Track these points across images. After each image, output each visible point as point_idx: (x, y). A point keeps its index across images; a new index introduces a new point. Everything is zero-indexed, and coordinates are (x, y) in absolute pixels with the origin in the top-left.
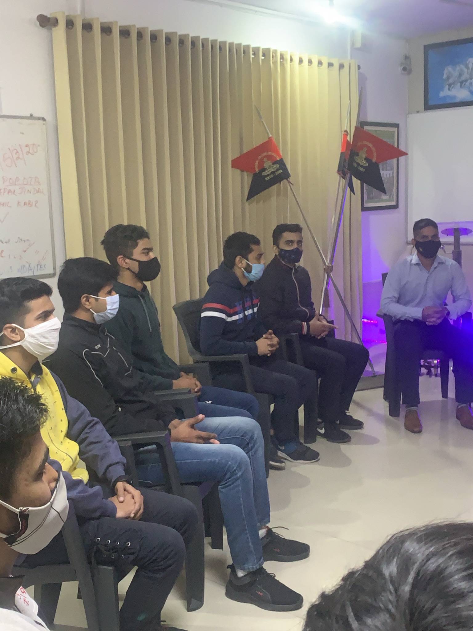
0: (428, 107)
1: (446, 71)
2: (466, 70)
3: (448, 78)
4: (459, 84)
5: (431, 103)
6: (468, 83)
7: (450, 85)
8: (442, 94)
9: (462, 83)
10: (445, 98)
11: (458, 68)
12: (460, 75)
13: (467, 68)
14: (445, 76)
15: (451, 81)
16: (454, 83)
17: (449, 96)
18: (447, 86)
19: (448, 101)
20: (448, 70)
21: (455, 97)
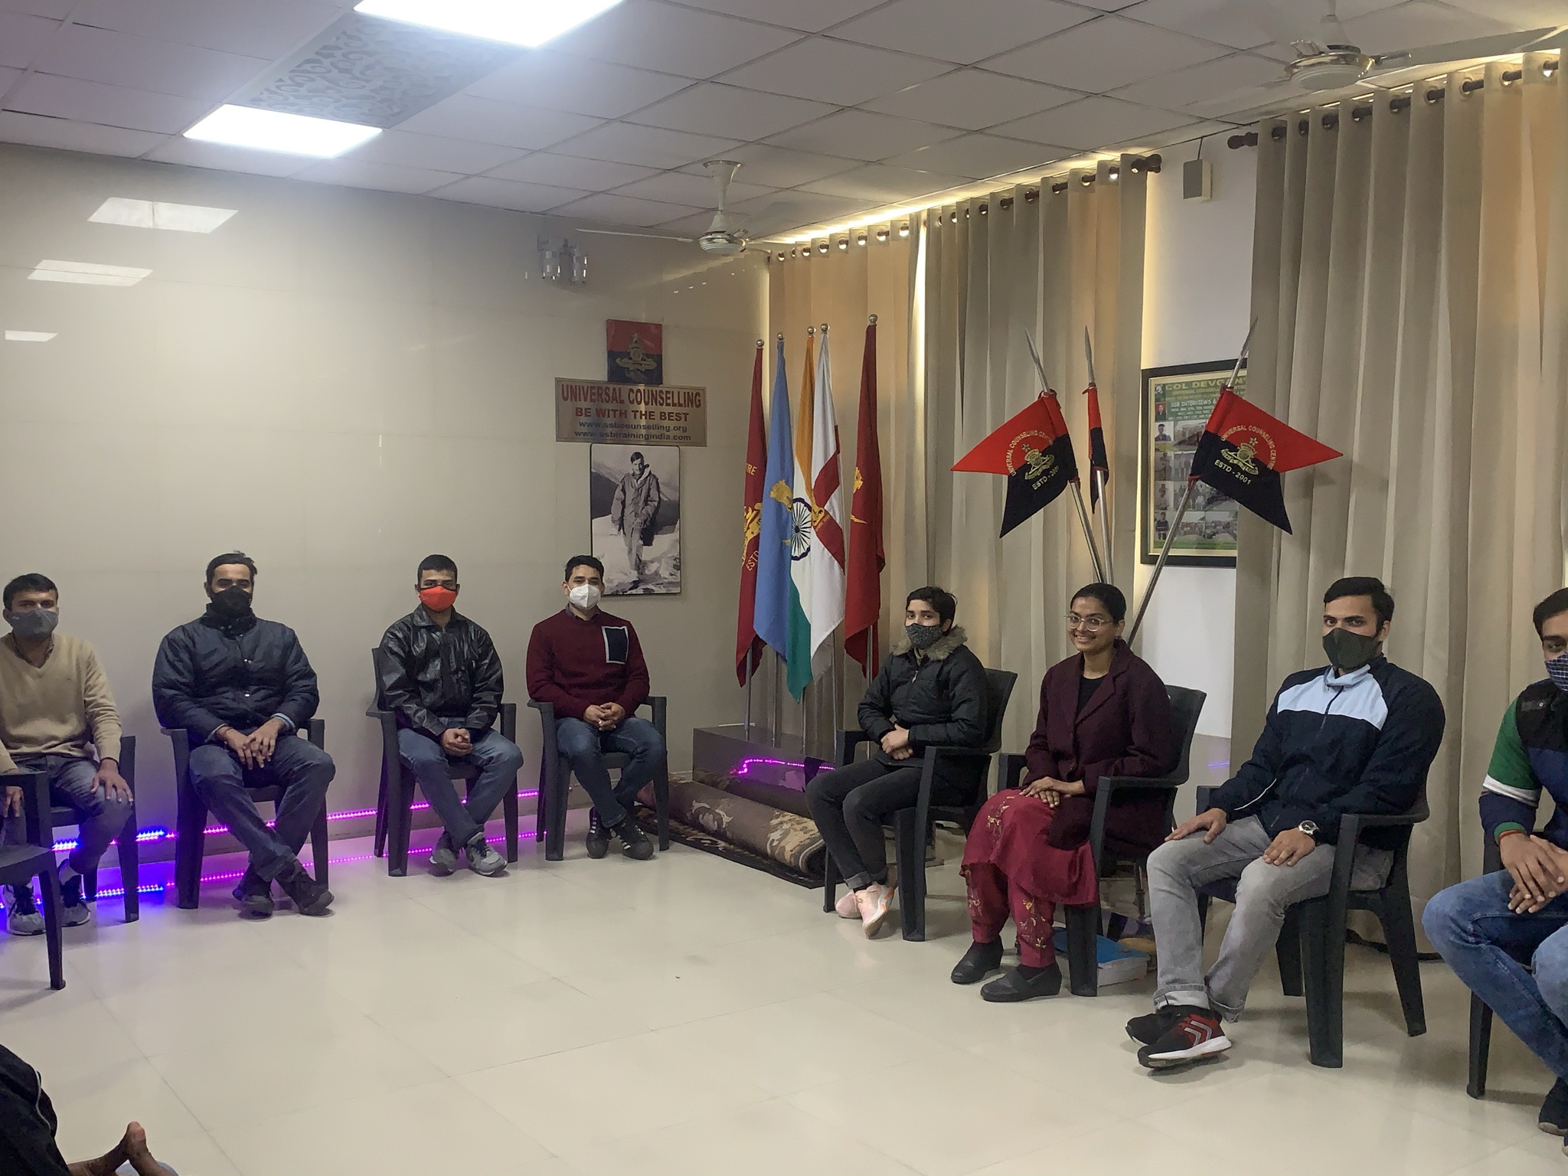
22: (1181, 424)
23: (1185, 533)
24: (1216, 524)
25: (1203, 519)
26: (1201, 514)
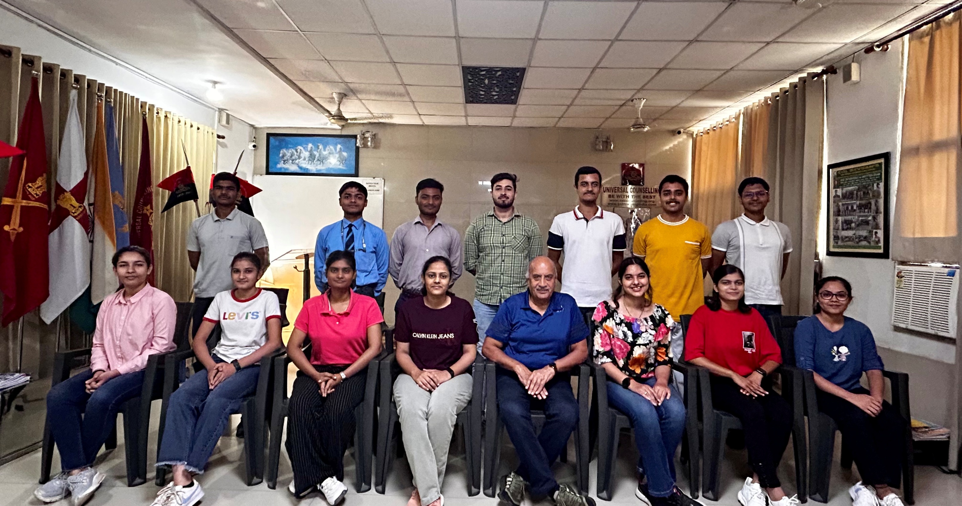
0: (268, 173)
1: (281, 152)
2: (296, 153)
3: (283, 156)
4: (291, 161)
5: (271, 170)
6: (297, 161)
7: (284, 161)
8: (279, 166)
9: (293, 160)
10: (281, 168)
11: (290, 151)
12: (291, 156)
13: (297, 152)
14: (281, 155)
15: (285, 158)
16: (287, 160)
17: (284, 168)
18: (282, 162)
19: (283, 171)
20: (283, 151)
21: (287, 169)
22: (845, 190)
23: (846, 241)
24: (860, 236)
25: (854, 234)
26: (853, 232)
